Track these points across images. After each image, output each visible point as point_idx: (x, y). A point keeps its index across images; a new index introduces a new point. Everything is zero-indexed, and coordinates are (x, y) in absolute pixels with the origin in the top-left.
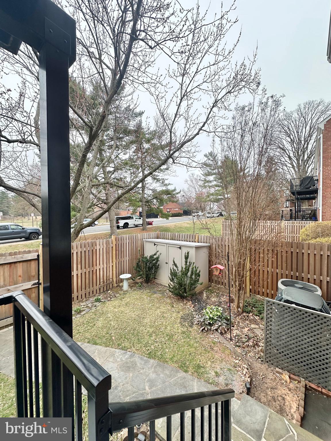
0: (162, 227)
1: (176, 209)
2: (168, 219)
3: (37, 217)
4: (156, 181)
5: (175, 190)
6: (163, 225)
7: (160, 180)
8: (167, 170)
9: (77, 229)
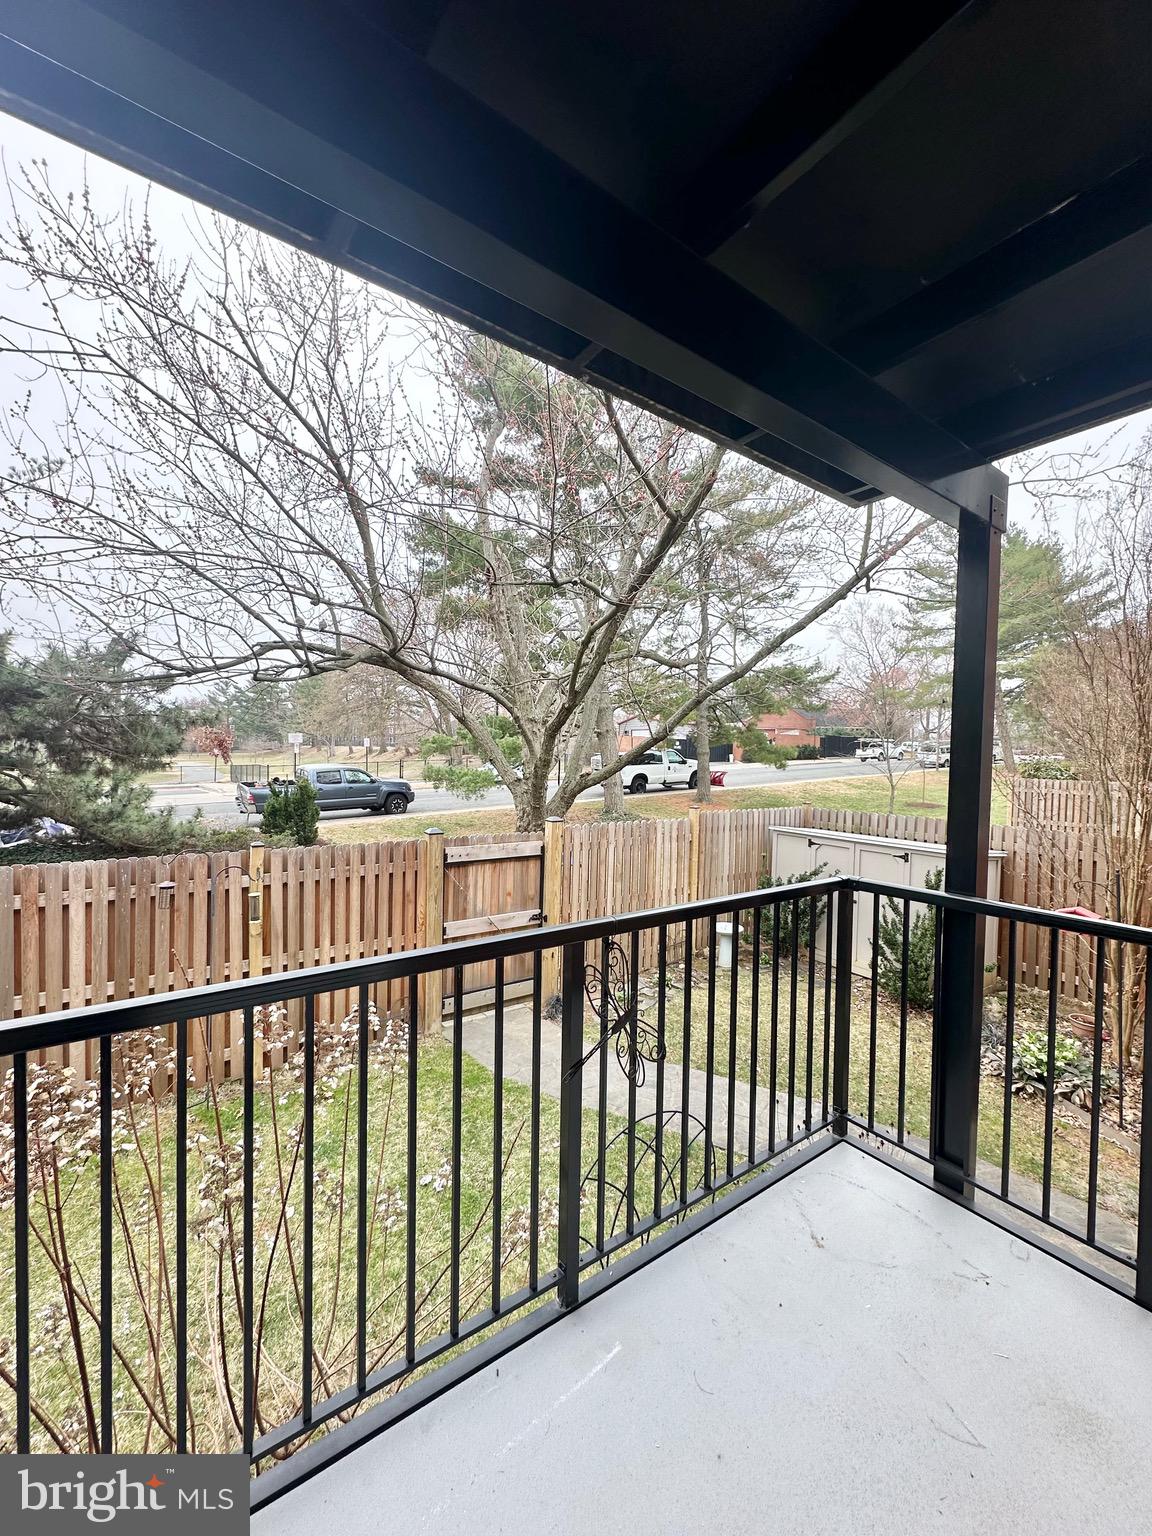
0: (758, 794)
1: (792, 733)
2: (782, 767)
3: (354, 748)
4: (742, 636)
5: (817, 666)
6: (760, 786)
7: (757, 634)
8: (787, 601)
9: (569, 789)
